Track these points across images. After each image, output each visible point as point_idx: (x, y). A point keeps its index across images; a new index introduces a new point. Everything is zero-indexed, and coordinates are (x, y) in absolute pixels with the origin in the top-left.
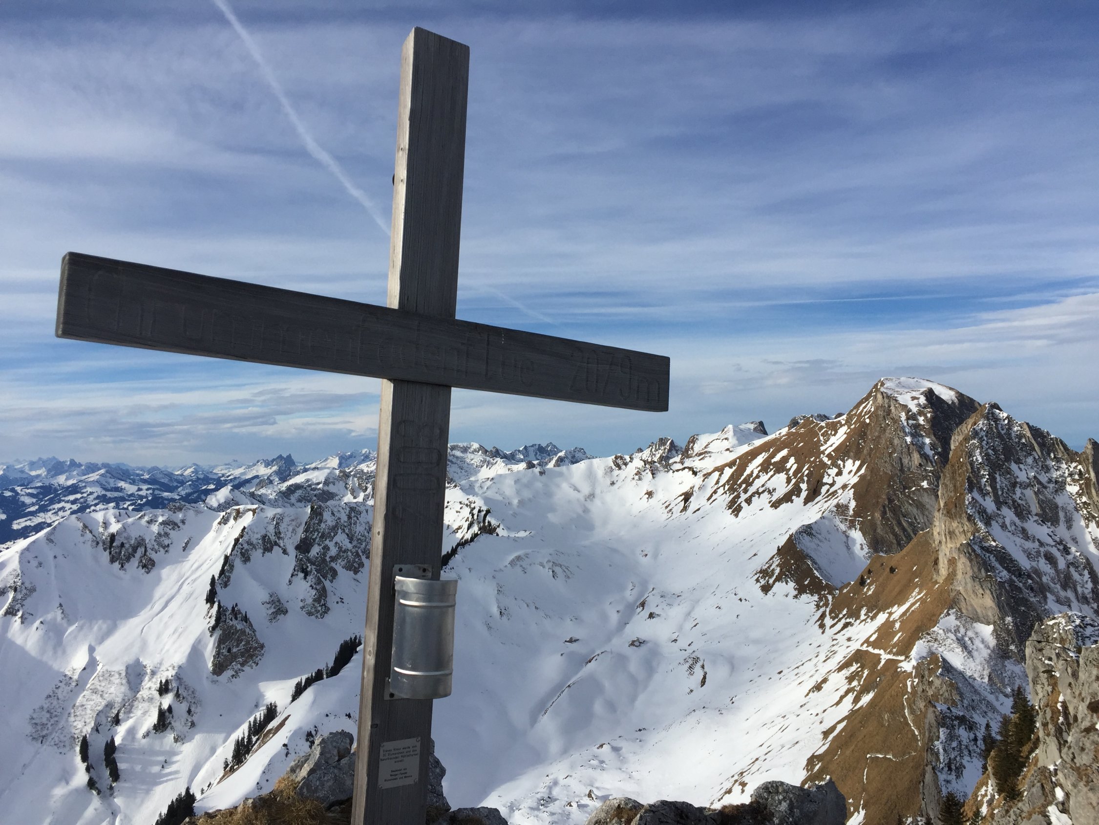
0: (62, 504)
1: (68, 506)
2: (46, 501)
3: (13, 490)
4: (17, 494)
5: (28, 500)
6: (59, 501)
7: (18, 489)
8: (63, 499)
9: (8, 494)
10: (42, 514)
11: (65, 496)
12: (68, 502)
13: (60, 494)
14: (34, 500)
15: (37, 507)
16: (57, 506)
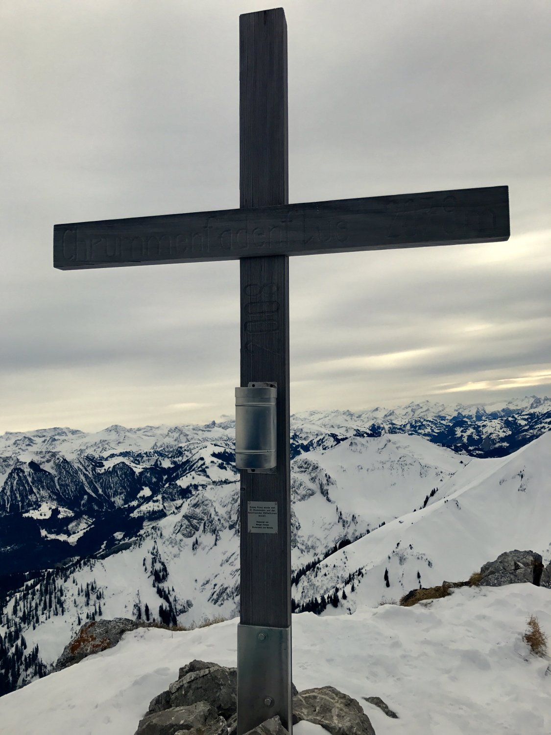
0: (543, 425)
1: (547, 425)
2: (533, 423)
3: (513, 417)
4: (516, 419)
5: (523, 423)
6: (541, 423)
7: (516, 416)
8: (543, 421)
9: (510, 419)
10: (531, 431)
11: (544, 419)
12: (546, 423)
13: (541, 418)
14: (526, 422)
15: (528, 427)
16: (539, 426)
